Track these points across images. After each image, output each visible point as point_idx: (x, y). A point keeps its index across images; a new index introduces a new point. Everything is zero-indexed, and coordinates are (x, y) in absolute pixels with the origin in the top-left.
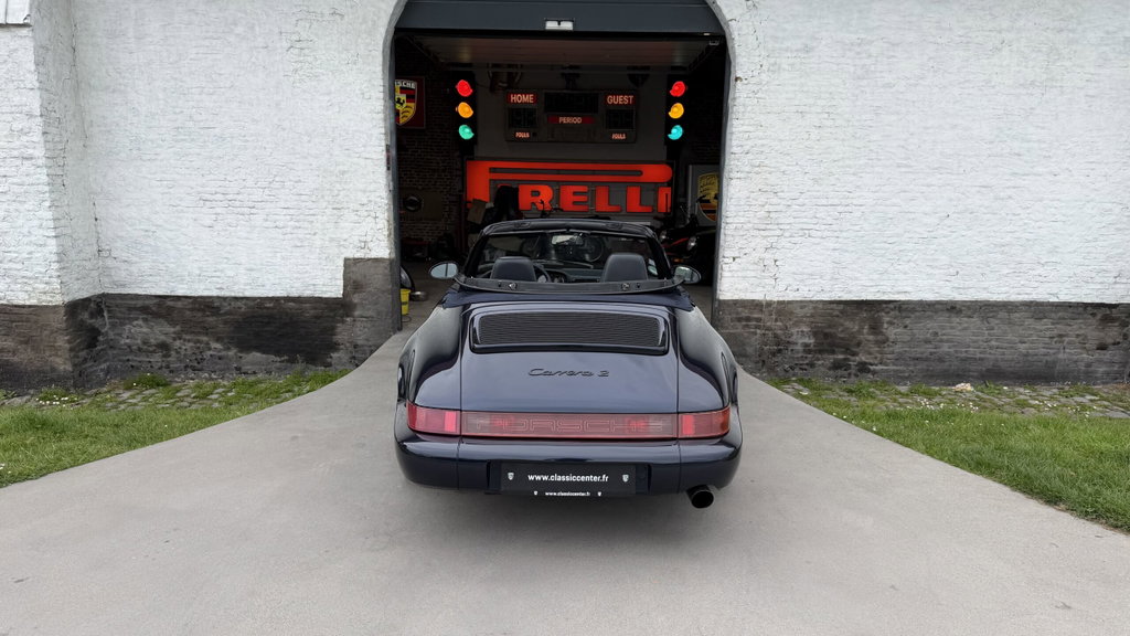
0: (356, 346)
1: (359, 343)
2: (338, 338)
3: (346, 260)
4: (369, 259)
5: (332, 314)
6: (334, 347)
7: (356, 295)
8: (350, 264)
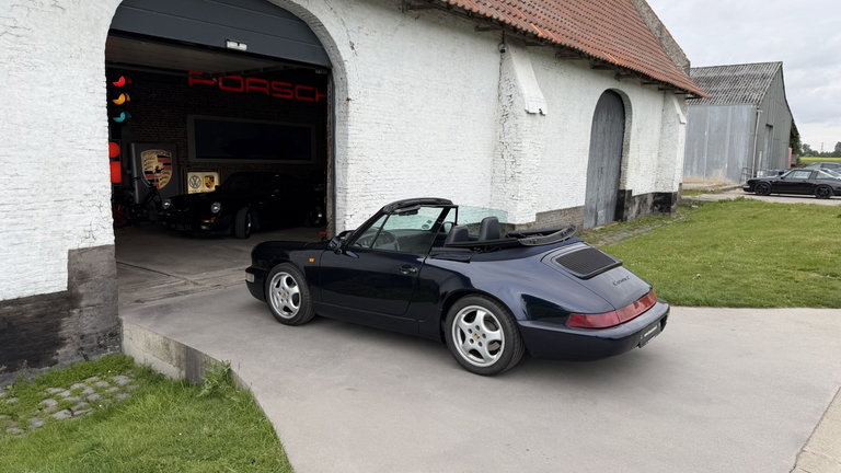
0: (82, 337)
1: (85, 332)
2: (64, 333)
3: (70, 251)
4: (94, 248)
5: (57, 310)
6: (60, 343)
7: (82, 286)
8: (74, 256)
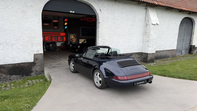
0: (36, 71)
1: (37, 70)
2: (33, 70)
3: (34, 54)
4: (39, 54)
5: (31, 65)
6: (32, 72)
7: (36, 61)
